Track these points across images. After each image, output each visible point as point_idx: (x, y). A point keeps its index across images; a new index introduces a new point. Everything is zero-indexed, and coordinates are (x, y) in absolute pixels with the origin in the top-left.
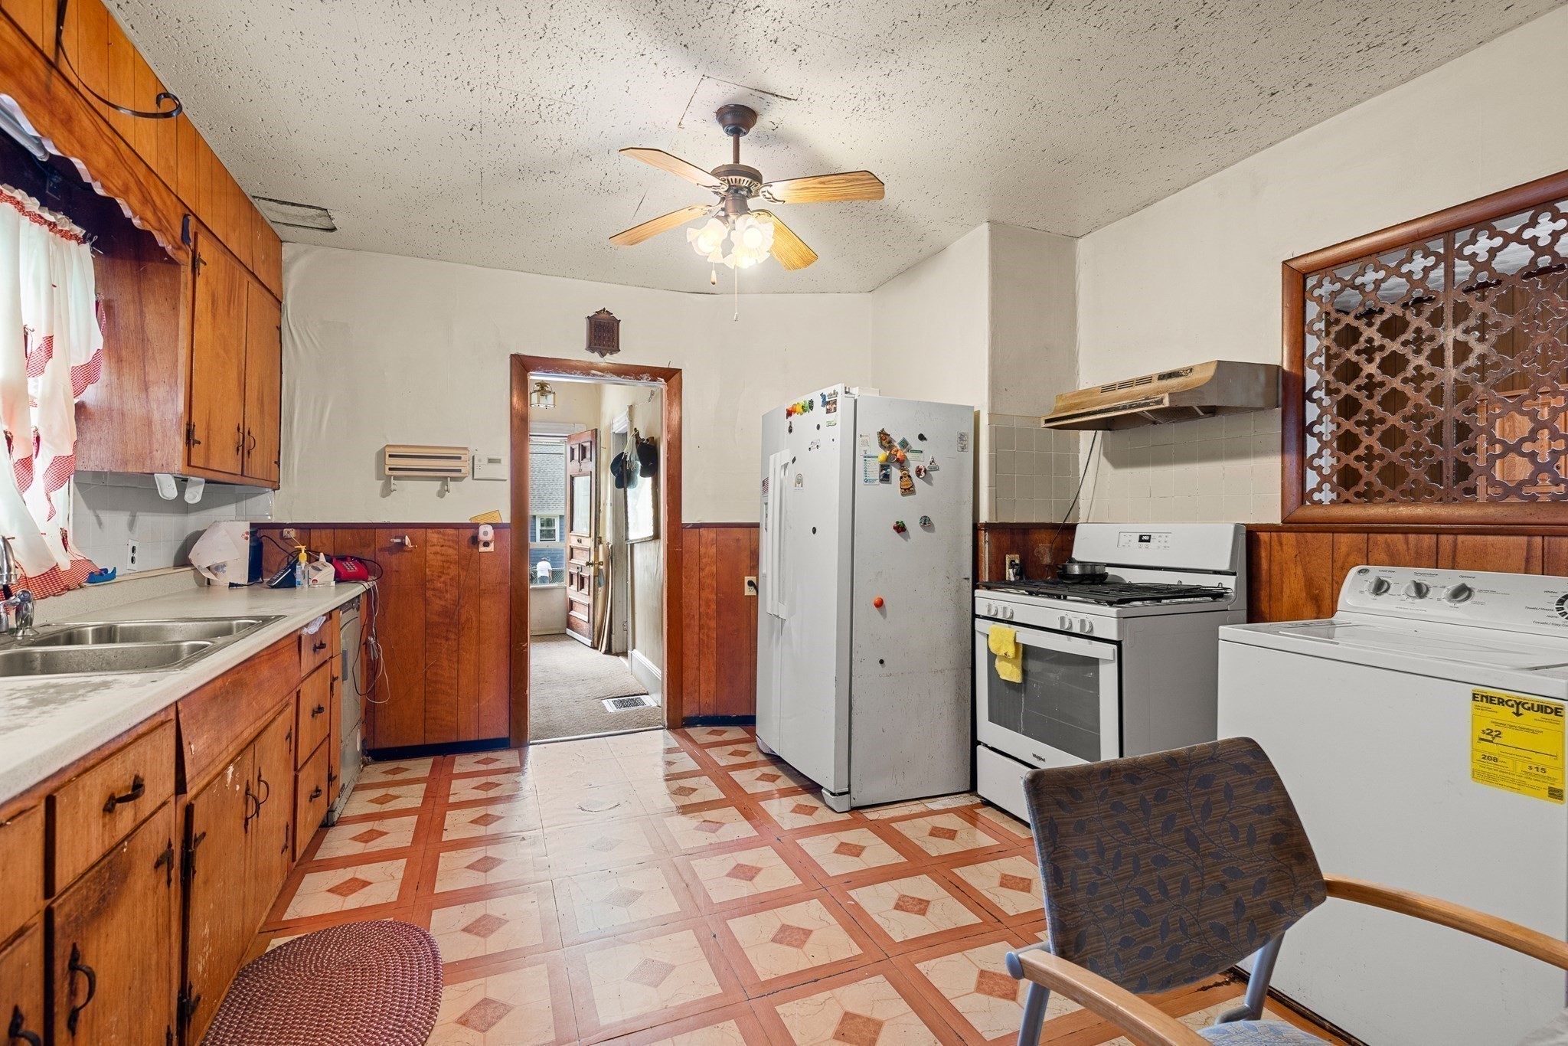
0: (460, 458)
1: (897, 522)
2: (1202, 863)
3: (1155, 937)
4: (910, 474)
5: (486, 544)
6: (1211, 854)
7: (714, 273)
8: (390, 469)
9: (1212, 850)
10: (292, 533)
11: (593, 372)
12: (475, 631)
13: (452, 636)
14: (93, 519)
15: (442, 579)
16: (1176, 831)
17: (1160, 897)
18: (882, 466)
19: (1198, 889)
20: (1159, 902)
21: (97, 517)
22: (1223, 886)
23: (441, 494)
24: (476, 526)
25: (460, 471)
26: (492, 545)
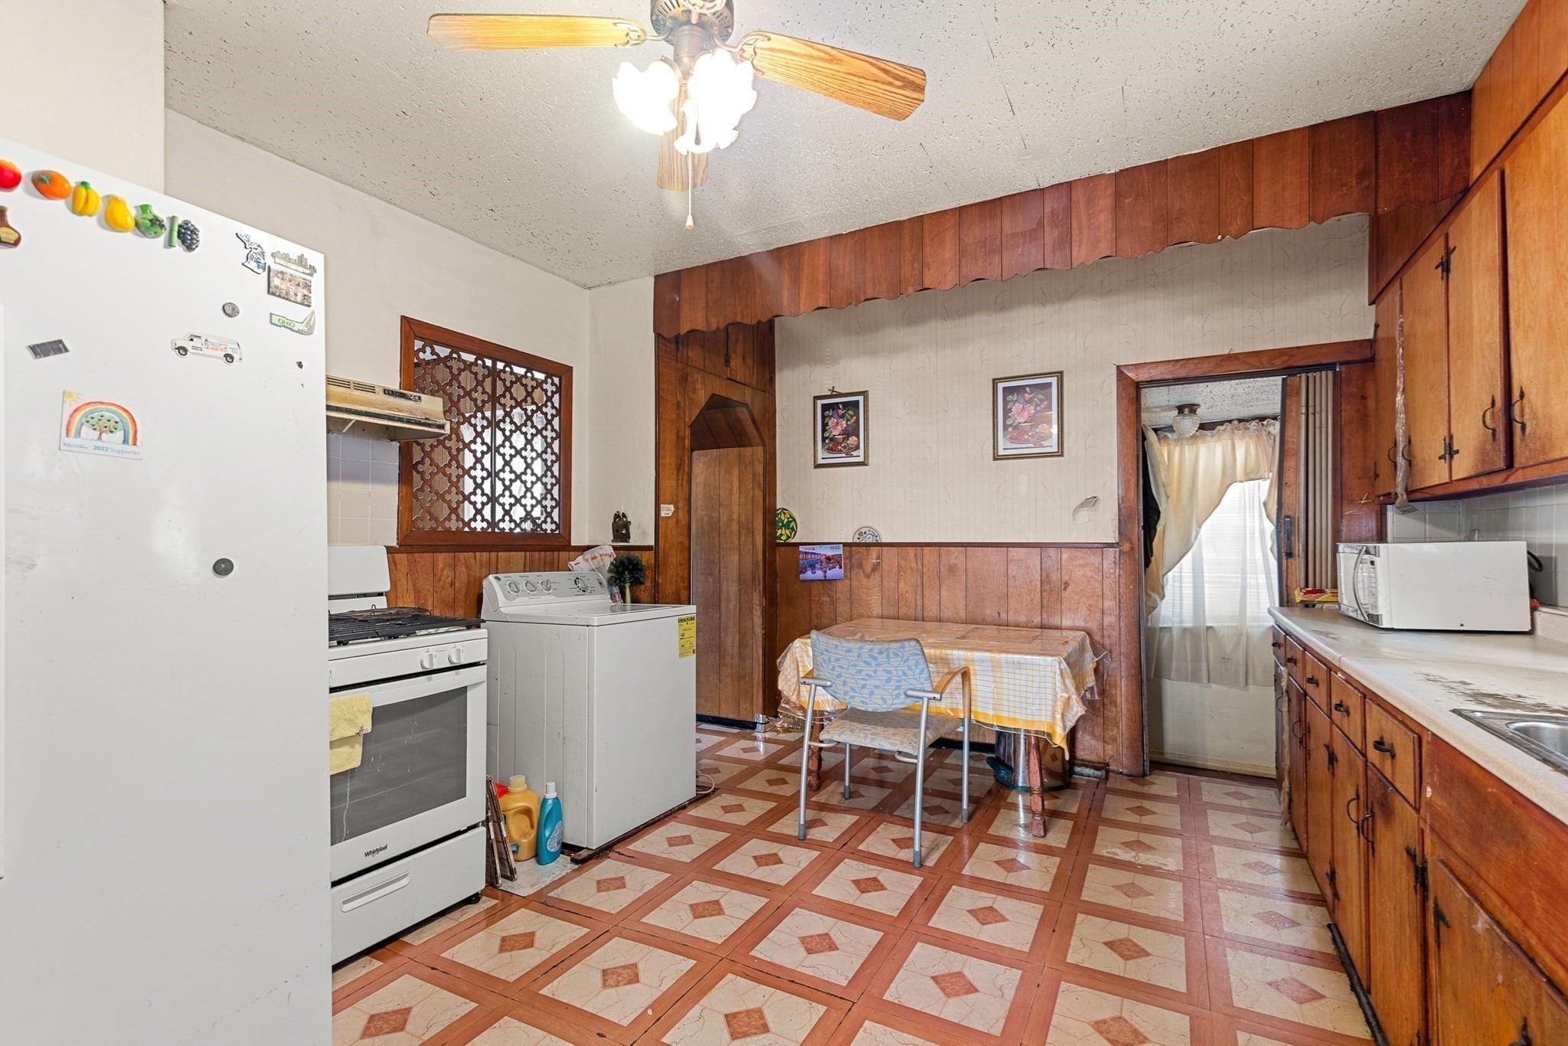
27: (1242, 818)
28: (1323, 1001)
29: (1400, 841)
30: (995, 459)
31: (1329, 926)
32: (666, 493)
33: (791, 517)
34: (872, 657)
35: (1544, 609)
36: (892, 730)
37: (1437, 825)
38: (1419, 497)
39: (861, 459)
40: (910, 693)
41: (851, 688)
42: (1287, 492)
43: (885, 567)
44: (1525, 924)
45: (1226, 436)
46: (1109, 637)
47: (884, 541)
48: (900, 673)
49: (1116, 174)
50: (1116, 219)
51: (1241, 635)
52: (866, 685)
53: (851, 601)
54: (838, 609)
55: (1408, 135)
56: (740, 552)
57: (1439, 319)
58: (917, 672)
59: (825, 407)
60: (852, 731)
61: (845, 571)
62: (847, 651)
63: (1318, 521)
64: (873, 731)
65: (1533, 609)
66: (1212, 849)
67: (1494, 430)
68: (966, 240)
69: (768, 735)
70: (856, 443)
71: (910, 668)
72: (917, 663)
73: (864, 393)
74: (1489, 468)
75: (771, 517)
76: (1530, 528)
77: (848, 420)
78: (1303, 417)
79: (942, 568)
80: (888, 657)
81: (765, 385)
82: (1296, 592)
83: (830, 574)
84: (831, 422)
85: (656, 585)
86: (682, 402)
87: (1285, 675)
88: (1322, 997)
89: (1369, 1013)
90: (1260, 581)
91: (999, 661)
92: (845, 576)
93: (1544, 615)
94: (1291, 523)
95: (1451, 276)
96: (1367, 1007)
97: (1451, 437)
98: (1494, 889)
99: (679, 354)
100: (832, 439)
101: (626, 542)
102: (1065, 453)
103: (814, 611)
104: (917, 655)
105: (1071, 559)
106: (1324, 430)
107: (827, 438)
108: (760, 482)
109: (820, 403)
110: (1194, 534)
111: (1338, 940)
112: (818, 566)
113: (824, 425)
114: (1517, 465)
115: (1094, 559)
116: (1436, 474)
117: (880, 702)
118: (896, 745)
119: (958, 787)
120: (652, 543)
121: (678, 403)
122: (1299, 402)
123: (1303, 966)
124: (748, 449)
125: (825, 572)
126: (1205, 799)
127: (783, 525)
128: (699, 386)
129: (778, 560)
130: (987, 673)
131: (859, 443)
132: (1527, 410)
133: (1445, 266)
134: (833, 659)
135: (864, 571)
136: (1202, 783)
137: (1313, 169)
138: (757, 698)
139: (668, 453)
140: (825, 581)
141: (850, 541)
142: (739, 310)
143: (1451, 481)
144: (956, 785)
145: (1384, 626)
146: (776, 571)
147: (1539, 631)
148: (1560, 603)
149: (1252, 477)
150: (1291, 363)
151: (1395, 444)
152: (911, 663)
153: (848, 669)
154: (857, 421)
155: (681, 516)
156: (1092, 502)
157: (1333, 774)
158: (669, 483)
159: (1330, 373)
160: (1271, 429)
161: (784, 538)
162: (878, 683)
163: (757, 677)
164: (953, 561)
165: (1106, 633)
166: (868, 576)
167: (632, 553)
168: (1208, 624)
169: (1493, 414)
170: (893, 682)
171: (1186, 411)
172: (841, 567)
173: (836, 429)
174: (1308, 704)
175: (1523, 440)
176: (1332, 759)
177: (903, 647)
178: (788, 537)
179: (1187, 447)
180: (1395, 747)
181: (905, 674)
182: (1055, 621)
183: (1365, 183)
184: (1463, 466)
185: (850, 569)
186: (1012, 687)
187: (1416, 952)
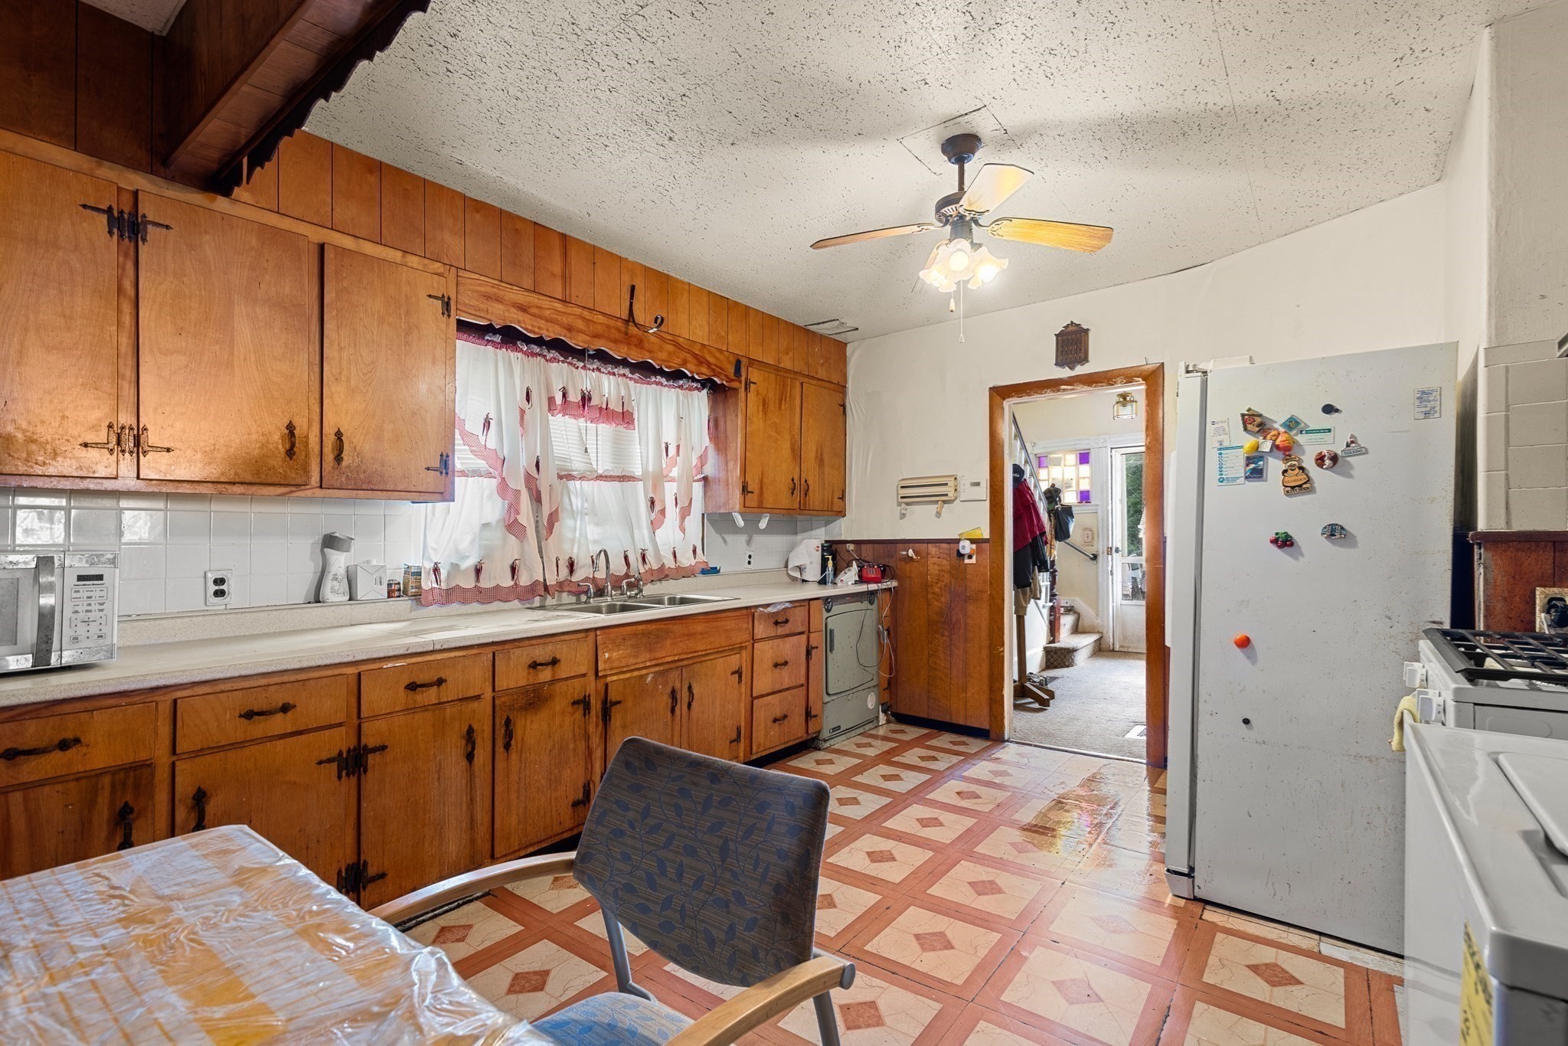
0: (946, 484)
1: (1277, 534)
2: (722, 873)
3: (657, 903)
4: (1304, 465)
5: (970, 557)
6: (731, 871)
7: (952, 301)
8: (902, 498)
9: (734, 869)
10: (851, 547)
11: (1063, 387)
12: (962, 631)
13: (946, 633)
14: (720, 539)
15: (939, 585)
16: (718, 836)
17: (673, 876)
18: (1248, 458)
19: (707, 893)
20: (671, 879)
21: (723, 538)
22: (727, 904)
23: (938, 514)
24: (957, 541)
25: (947, 495)
26: (974, 557)
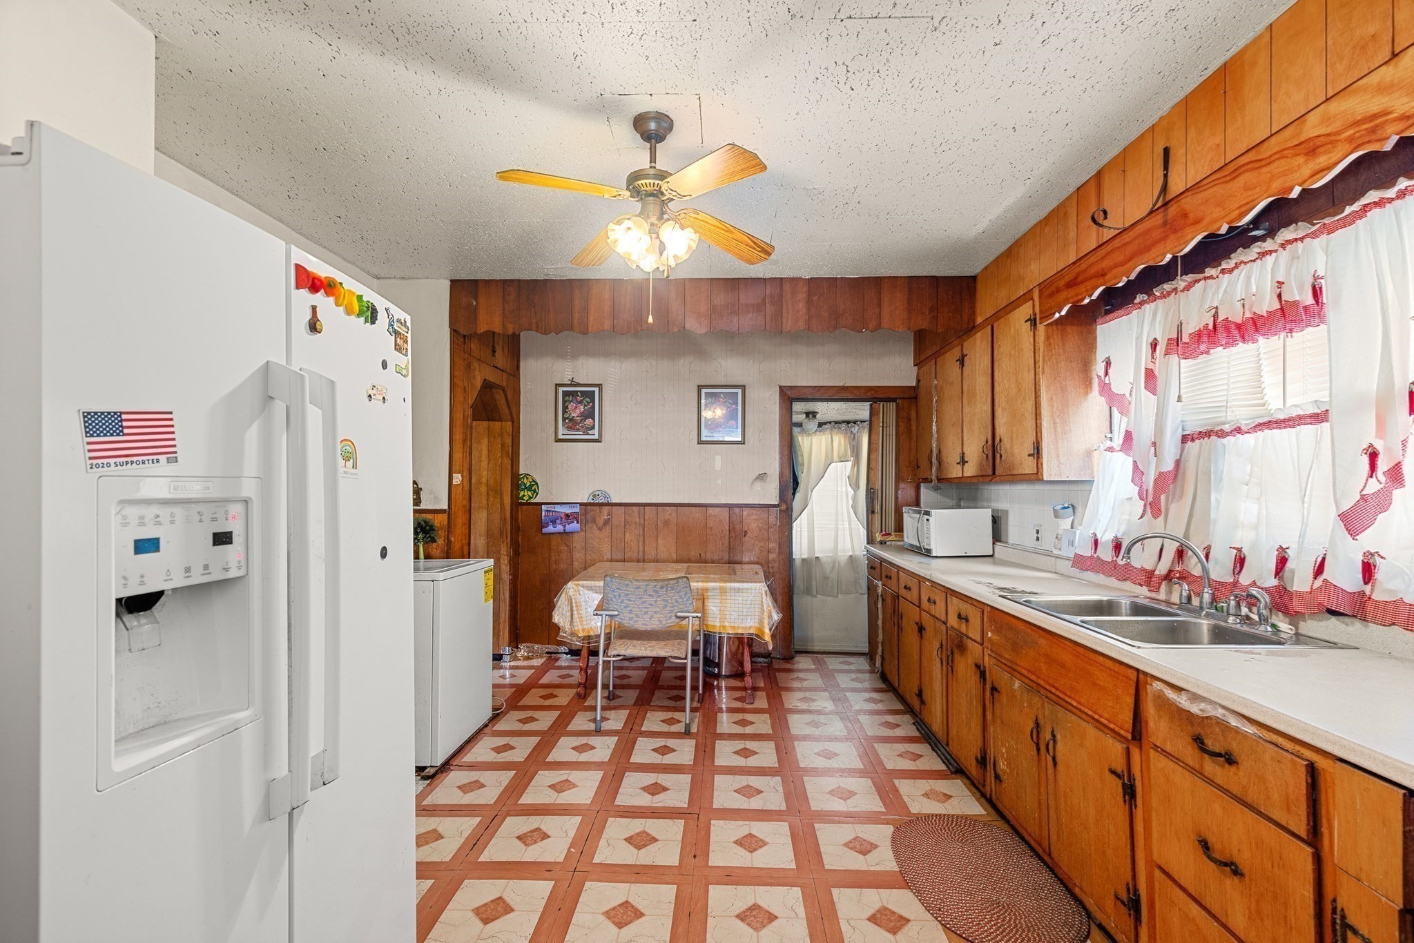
27: (854, 676)
28: (923, 758)
29: (970, 661)
30: (699, 443)
31: (914, 723)
32: (456, 467)
33: (534, 481)
34: (655, 591)
35: (998, 544)
36: (663, 643)
37: (994, 649)
38: (943, 481)
39: (596, 437)
40: (679, 614)
41: (636, 615)
42: (872, 473)
43: (615, 522)
44: (1038, 677)
45: (828, 432)
46: (772, 568)
47: (613, 502)
48: (674, 601)
49: (808, 279)
50: (808, 309)
51: (834, 562)
52: (648, 611)
53: (585, 548)
54: (574, 556)
55: (951, 293)
56: (488, 510)
57: (958, 388)
58: (685, 599)
59: (565, 394)
60: (634, 646)
61: (581, 525)
62: (635, 588)
63: (887, 492)
64: (649, 645)
65: (994, 543)
66: (845, 695)
67: (987, 455)
68: (715, 302)
69: (512, 664)
70: (592, 424)
71: (681, 597)
72: (686, 593)
73: (599, 386)
74: (984, 473)
75: (516, 481)
76: (989, 500)
77: (585, 406)
78: (881, 428)
79: (659, 522)
80: (667, 591)
81: (514, 372)
82: (877, 535)
83: (569, 528)
84: (571, 406)
85: (449, 543)
86: (467, 387)
87: (880, 586)
88: (922, 756)
89: (943, 758)
90: (845, 526)
91: (725, 588)
92: (582, 529)
93: (998, 546)
94: (874, 493)
95: (964, 369)
96: (942, 756)
97: (963, 454)
98: (1023, 668)
99: (466, 347)
100: (571, 420)
101: (418, 506)
102: (746, 442)
103: (553, 559)
104: (686, 587)
105: (749, 515)
106: (891, 437)
107: (567, 418)
108: (508, 452)
109: (561, 389)
110: (809, 495)
111: (920, 729)
112: (558, 521)
113: (565, 409)
114: (997, 473)
115: (763, 514)
116: (955, 472)
117: (657, 623)
118: (669, 652)
119: (683, 682)
120: (445, 507)
121: (465, 387)
122: (879, 419)
123: (909, 745)
124: (498, 424)
125: (565, 526)
126: (831, 667)
127: (526, 488)
128: (477, 373)
129: (520, 517)
130: (716, 597)
131: (594, 425)
132: (1003, 448)
133: (961, 362)
134: (622, 595)
135: (597, 525)
136: (825, 659)
137: (909, 301)
138: (503, 633)
139: (458, 430)
140: (565, 533)
141: (585, 501)
142: (534, 321)
143: (963, 477)
144: (681, 680)
145: (934, 555)
146: (519, 525)
147: (996, 555)
148: (1003, 540)
149: (842, 459)
150: (875, 396)
151: (931, 451)
152: (682, 594)
153: (634, 601)
154: (593, 407)
155: (465, 484)
156: (762, 477)
157: (921, 637)
158: (458, 456)
159: (894, 403)
160: (853, 429)
161: (526, 498)
162: (657, 609)
163: (503, 616)
164: (667, 517)
165: (770, 565)
166: (600, 529)
167: (424, 515)
168: (816, 556)
169: (987, 448)
170: (668, 608)
171: (811, 416)
172: (578, 522)
173: (576, 411)
174: (900, 601)
175: (1000, 462)
176: (921, 629)
177: (678, 583)
178: (530, 498)
179: (805, 438)
180: (969, 616)
181: (677, 601)
182: (737, 558)
183: (932, 314)
184: (970, 470)
185: (585, 524)
186: (733, 605)
187: (980, 710)
